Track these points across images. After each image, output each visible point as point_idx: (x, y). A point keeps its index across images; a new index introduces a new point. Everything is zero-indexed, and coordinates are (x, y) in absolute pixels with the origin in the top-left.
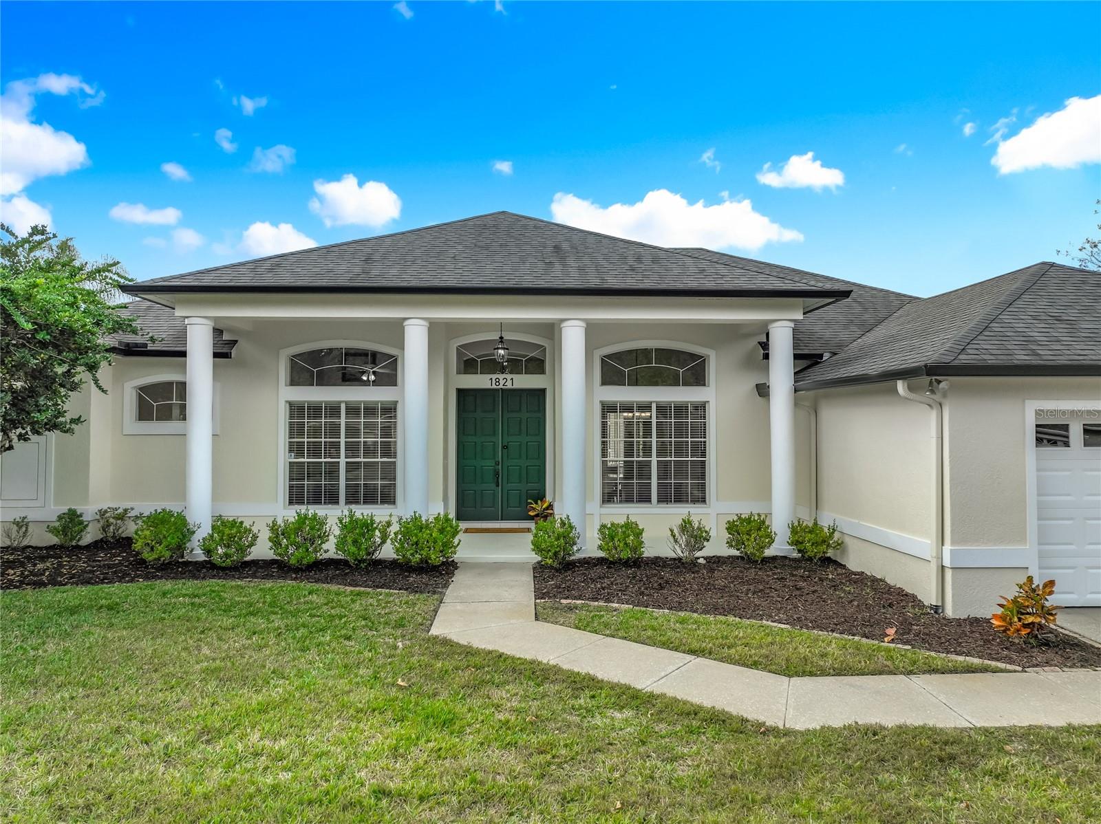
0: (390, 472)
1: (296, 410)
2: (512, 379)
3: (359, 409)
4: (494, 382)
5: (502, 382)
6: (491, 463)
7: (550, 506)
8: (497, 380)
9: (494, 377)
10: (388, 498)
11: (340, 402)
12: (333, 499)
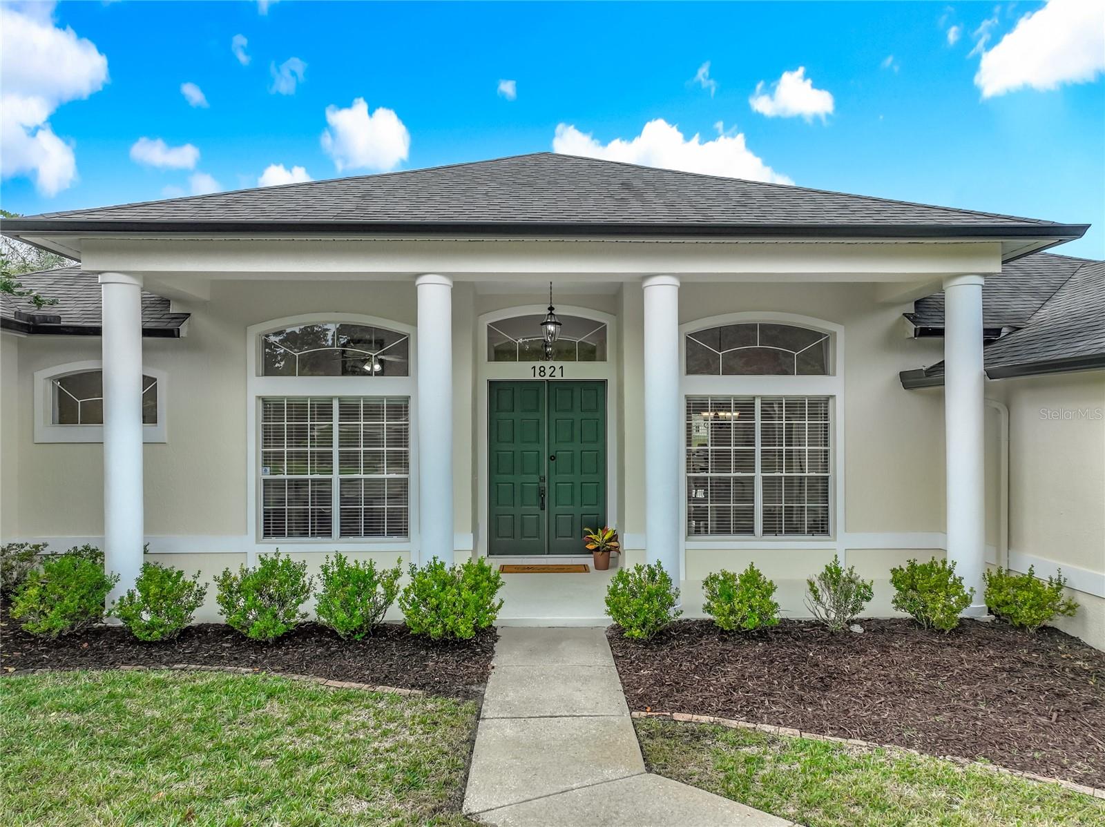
0: (401, 491)
1: (271, 408)
2: (562, 367)
3: (358, 406)
4: (537, 371)
5: (548, 372)
6: (535, 478)
7: (614, 538)
8: (542, 369)
9: (538, 364)
10: (399, 527)
11: (331, 399)
12: (323, 529)
